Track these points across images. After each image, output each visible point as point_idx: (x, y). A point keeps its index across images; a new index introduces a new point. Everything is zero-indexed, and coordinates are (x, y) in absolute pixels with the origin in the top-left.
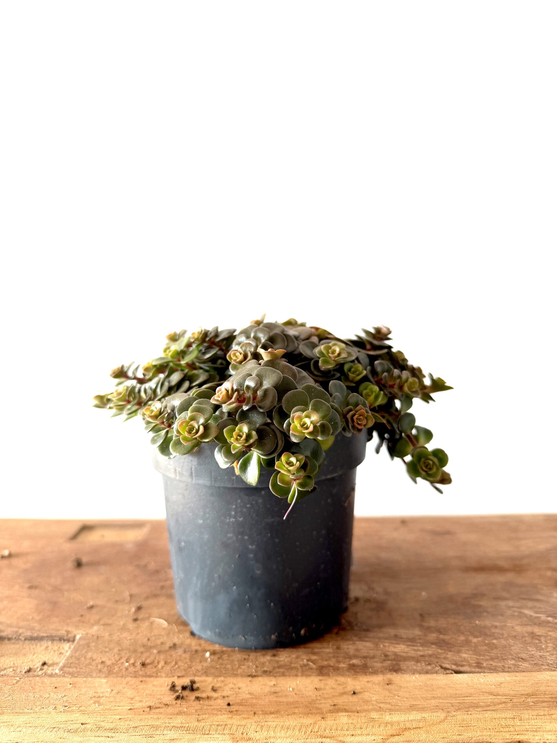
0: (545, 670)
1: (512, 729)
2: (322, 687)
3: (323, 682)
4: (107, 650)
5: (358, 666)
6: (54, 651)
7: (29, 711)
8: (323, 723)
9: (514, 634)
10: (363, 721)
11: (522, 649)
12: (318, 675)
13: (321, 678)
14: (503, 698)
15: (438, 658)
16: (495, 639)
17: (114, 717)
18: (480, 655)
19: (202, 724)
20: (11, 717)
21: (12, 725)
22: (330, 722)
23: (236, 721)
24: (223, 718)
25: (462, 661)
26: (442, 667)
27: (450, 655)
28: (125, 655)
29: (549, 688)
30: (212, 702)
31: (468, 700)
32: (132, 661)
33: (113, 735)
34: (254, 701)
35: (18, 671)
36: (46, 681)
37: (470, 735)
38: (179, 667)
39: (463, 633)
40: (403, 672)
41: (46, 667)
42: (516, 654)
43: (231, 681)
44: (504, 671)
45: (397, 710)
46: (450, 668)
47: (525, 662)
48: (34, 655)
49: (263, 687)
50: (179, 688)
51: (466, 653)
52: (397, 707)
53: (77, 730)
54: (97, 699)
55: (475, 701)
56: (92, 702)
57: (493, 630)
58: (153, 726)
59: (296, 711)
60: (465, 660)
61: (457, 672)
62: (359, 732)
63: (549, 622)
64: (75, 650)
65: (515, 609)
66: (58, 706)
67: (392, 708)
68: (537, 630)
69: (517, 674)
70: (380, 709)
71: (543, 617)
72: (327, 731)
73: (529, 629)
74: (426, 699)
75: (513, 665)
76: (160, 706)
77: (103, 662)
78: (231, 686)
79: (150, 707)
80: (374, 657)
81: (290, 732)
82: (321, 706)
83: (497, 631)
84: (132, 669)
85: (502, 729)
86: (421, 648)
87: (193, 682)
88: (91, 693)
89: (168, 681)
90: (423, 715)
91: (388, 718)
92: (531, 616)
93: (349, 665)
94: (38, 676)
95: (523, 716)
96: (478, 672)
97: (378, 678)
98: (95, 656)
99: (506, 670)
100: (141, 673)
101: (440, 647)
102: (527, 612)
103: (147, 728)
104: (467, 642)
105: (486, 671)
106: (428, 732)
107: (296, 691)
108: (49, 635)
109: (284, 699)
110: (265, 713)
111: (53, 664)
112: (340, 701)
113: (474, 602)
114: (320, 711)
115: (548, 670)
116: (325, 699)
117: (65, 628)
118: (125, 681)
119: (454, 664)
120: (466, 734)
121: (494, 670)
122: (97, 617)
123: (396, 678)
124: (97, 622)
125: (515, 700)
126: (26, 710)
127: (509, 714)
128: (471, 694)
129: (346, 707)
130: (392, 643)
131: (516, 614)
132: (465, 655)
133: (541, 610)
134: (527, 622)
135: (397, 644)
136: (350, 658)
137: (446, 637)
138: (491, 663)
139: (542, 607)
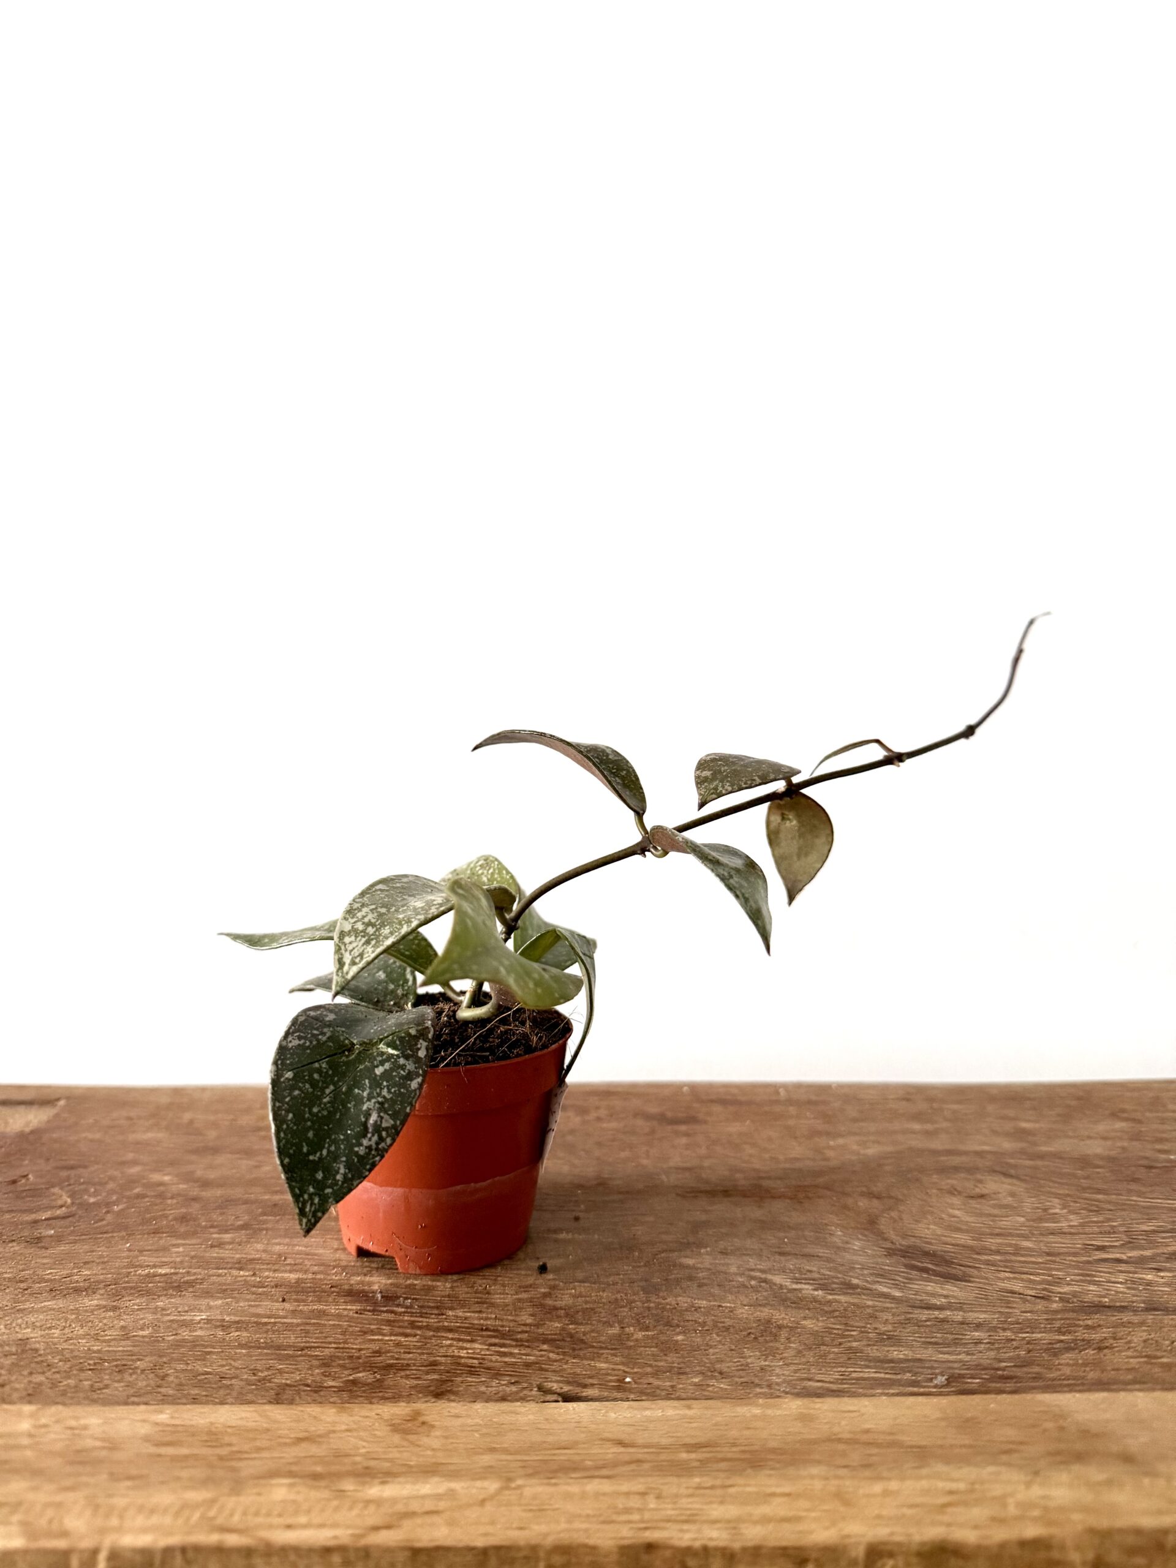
0: (758, 1395)
1: (637, 1517)
5: (364, 1385)
8: (231, 1502)
9: (728, 1322)
11: (730, 1354)
14: (638, 1453)
15: (542, 1369)
16: (684, 1332)
18: (634, 1365)
22: (248, 1497)
25: (590, 1377)
26: (540, 1388)
27: (572, 1366)
29: (747, 1433)
31: (563, 1456)
34: (104, 1454)
40: (453, 1398)
42: (711, 1363)
44: (668, 1398)
46: (558, 1391)
47: (724, 1380)
49: (139, 1424)
51: (605, 1361)
52: (404, 1469)
55: (577, 1458)
59: (184, 1474)
60: (598, 1374)
61: (567, 1398)
62: (303, 1520)
63: (815, 1300)
65: (758, 1274)
67: (394, 1469)
68: (780, 1316)
69: (693, 1403)
70: (366, 1473)
71: (807, 1289)
72: (237, 1518)
73: (766, 1313)
74: (476, 1452)
75: (695, 1385)
78: (70, 1423)
80: (406, 1367)
81: (155, 1519)
82: (243, 1465)
83: (696, 1317)
85: (615, 1517)
86: (516, 1351)
90: (453, 1485)
91: (375, 1491)
92: (781, 1287)
93: (347, 1382)
95: (667, 1490)
96: (615, 1400)
97: (400, 1410)
99: (676, 1395)
101: (558, 1348)
102: (778, 1279)
104: (621, 1338)
105: (632, 1396)
106: (451, 1523)
107: (204, 1434)
110: (115, 1479)
112: (287, 1455)
113: (677, 1259)
114: (234, 1475)
115: (765, 1396)
119: (568, 1383)
120: (536, 1527)
121: (650, 1394)
123: (434, 1409)
125: (663, 1457)
127: (637, 1486)
128: (576, 1443)
129: (294, 1468)
130: (459, 1340)
131: (753, 1283)
132: (604, 1365)
133: (809, 1275)
134: (766, 1298)
135: (472, 1341)
136: (353, 1369)
137: (582, 1329)
138: (651, 1380)
139: (815, 1269)
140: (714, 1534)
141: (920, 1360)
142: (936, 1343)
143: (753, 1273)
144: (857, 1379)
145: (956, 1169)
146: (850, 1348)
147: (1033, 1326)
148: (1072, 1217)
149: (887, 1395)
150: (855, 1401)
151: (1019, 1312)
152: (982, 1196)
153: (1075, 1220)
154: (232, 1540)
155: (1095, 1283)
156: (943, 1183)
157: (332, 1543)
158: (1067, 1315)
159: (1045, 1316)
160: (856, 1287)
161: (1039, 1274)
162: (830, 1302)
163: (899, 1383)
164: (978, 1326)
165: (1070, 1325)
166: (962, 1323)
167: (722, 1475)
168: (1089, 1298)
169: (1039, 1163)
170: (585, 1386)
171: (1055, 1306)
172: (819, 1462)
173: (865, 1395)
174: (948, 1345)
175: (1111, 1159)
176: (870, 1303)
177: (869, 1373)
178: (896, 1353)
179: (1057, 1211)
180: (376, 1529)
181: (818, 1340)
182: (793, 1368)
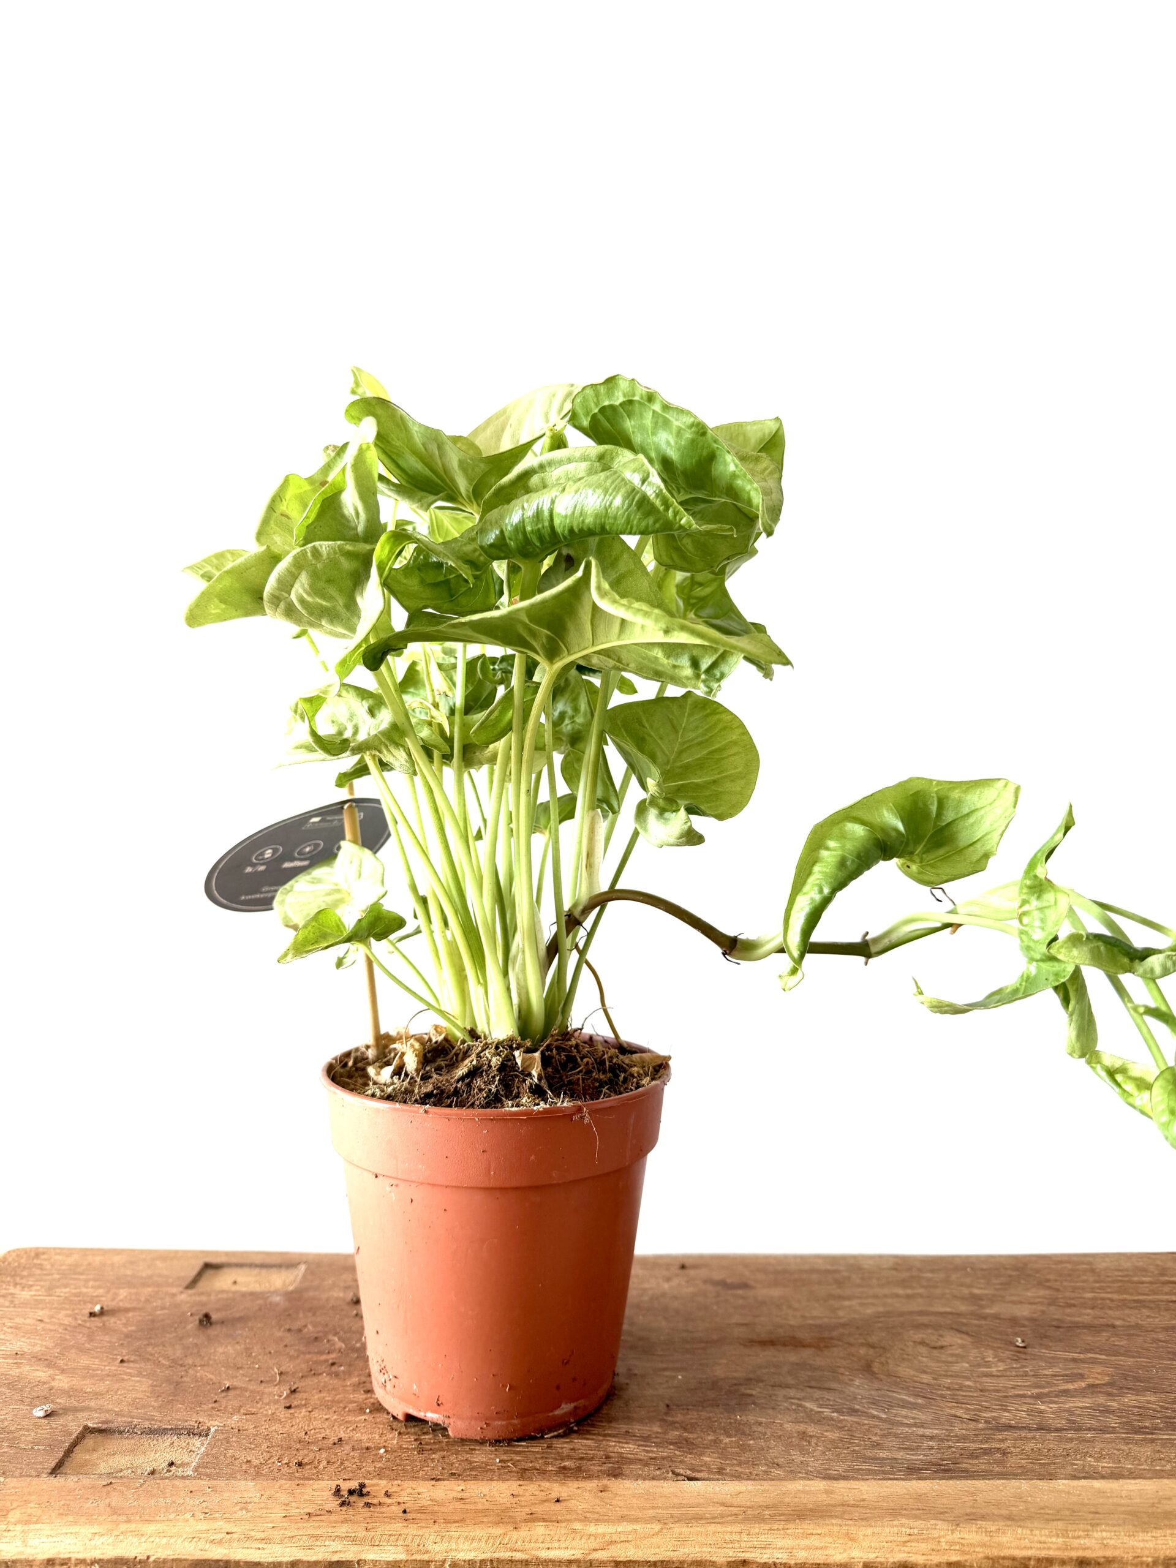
0: (800, 1478)
1: (737, 1545)
2: (521, 1493)
3: (523, 1487)
4: (253, 1446)
5: (570, 1469)
6: (183, 1449)
7: (162, 1518)
8: (515, 1535)
9: (780, 1433)
10: (563, 1532)
11: (783, 1453)
12: (519, 1480)
13: (521, 1483)
14: (735, 1510)
15: (672, 1461)
16: (753, 1439)
17: (266, 1525)
18: (727, 1459)
19: (371, 1534)
20: (140, 1525)
21: (142, 1535)
22: (523, 1533)
23: (412, 1530)
24: (397, 1526)
25: (702, 1466)
26: (673, 1472)
27: (689, 1459)
28: (276, 1452)
29: (796, 1500)
30: (384, 1509)
31: (693, 1511)
32: (286, 1461)
33: (265, 1546)
34: (436, 1508)
35: (139, 1472)
36: (178, 1483)
37: (686, 1551)
38: (345, 1468)
39: (714, 1432)
40: (624, 1477)
41: (173, 1468)
42: (772, 1459)
43: (409, 1486)
44: (749, 1479)
45: (605, 1521)
46: (683, 1473)
47: (780, 1469)
48: (156, 1453)
49: (449, 1492)
50: (345, 1493)
51: (709, 1456)
52: (606, 1518)
53: (221, 1540)
54: (244, 1505)
55: (700, 1513)
56: (238, 1508)
57: (755, 1428)
58: (313, 1536)
59: (485, 1519)
60: (706, 1464)
61: (690, 1479)
62: (556, 1545)
63: (832, 1419)
64: (211, 1446)
65: (796, 1401)
66: (196, 1513)
67: (601, 1518)
68: (812, 1429)
69: (763, 1482)
70: (585, 1519)
71: (827, 1412)
72: (519, 1544)
73: (802, 1427)
74: (644, 1509)
75: (764, 1471)
76: (322, 1513)
77: (248, 1461)
78: (410, 1491)
79: (309, 1514)
80: (592, 1459)
81: (475, 1544)
82: (516, 1514)
83: (760, 1429)
84: (285, 1470)
85: (725, 1545)
86: (654, 1449)
87: (362, 1486)
88: (236, 1498)
89: (333, 1485)
90: (635, 1527)
91: (592, 1529)
92: (812, 1410)
93: (560, 1467)
94: (166, 1478)
95: (753, 1531)
96: (718, 1480)
97: (592, 1485)
98: (237, 1454)
99: (753, 1477)
100: (297, 1475)
101: (679, 1447)
102: (808, 1405)
103: (305, 1538)
104: (716, 1442)
105: (727, 1478)
106: (637, 1547)
107: (487, 1498)
108: (173, 1427)
109: (472, 1507)
110: (447, 1522)
111: (183, 1465)
112: (539, 1509)
113: (743, 1390)
114: (512, 1520)
115: (804, 1478)
116: (522, 1506)
117: (195, 1417)
118: (277, 1485)
119: (690, 1470)
120: (682, 1550)
121: (738, 1477)
122: (236, 1404)
123: (615, 1484)
124: (237, 1410)
125: (749, 1512)
126: (157, 1518)
127: (737, 1528)
128: (700, 1504)
129: (544, 1517)
130: (620, 1442)
131: (793, 1407)
132: (708, 1459)
133: (828, 1403)
134: (803, 1418)
135: (627, 1443)
136: (562, 1460)
137: (691, 1436)
138: (737, 1468)
139: (832, 1398)
140: (780, 1556)
141: (895, 1459)
142: (906, 1448)
143: (793, 1401)
144: (858, 1470)
145: (926, 1326)
146: (854, 1451)
147: (965, 1438)
148: (1000, 1364)
149: (875, 1479)
150: (857, 1482)
151: (959, 1429)
152: (942, 1347)
153: (1002, 1367)
154: (518, 1556)
155: (1005, 1410)
156: (916, 1337)
157: (573, 1558)
158: (987, 1432)
159: (974, 1433)
160: (856, 1411)
161: (973, 1404)
162: (841, 1421)
163: (884, 1472)
164: (932, 1438)
165: (988, 1438)
166: (923, 1436)
167: (783, 1523)
168: (1003, 1420)
169: (983, 1322)
170: (699, 1471)
171: (981, 1426)
172: (836, 1517)
173: (863, 1480)
174: (912, 1450)
175: (1032, 1320)
176: (866, 1422)
177: (865, 1466)
178: (881, 1454)
179: (991, 1359)
180: (595, 1550)
181: (834, 1445)
182: (821, 1462)
